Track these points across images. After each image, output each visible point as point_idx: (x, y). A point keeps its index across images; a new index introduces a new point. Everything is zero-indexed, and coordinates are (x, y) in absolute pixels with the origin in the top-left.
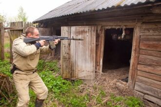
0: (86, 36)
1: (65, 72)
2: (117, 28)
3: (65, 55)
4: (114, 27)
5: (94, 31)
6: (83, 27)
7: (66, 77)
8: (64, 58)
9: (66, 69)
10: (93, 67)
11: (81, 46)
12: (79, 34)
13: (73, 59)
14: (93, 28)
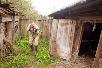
0: (68, 27)
1: (51, 51)
2: (91, 22)
3: (53, 39)
4: (89, 21)
5: (74, 24)
6: (67, 20)
7: (52, 54)
8: (52, 41)
9: (52, 48)
10: (70, 51)
11: (64, 34)
12: (64, 25)
13: (58, 43)
14: (74, 21)
